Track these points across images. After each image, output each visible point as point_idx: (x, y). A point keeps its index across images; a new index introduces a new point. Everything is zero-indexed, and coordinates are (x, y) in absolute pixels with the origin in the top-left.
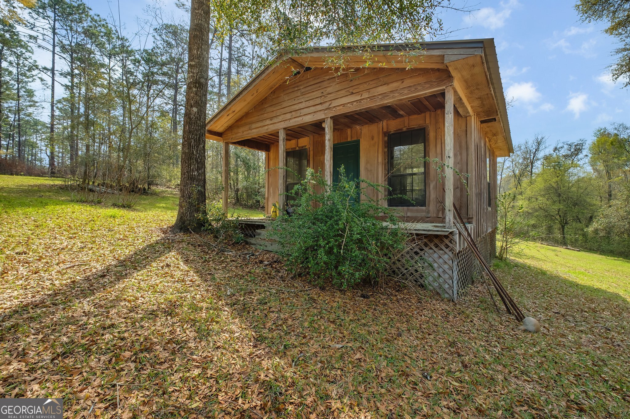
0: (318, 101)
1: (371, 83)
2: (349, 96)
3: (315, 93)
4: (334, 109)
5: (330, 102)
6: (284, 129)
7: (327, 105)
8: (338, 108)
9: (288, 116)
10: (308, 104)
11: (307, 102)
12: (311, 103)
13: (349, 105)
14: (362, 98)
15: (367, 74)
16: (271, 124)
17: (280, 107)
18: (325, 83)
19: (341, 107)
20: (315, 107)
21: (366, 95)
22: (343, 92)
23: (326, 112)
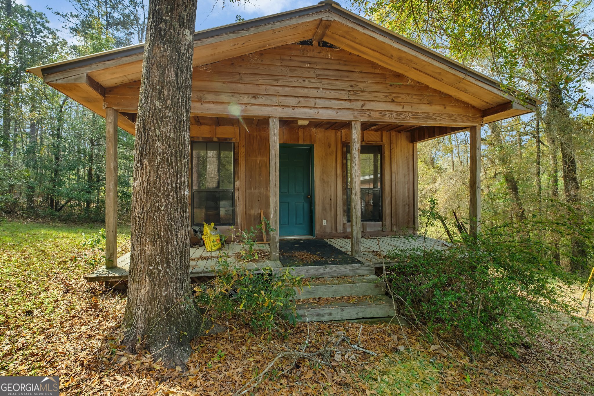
0: (345, 95)
1: (414, 97)
2: (388, 103)
3: (339, 83)
4: (368, 113)
5: (363, 103)
6: (280, 118)
7: (358, 105)
8: (373, 113)
9: (293, 101)
10: (327, 94)
11: (327, 92)
12: (333, 94)
13: (387, 113)
14: (404, 110)
15: (411, 86)
16: (255, 104)
17: (274, 83)
18: (354, 74)
19: (377, 113)
20: (340, 102)
21: (407, 109)
22: (381, 95)
23: (356, 113)
